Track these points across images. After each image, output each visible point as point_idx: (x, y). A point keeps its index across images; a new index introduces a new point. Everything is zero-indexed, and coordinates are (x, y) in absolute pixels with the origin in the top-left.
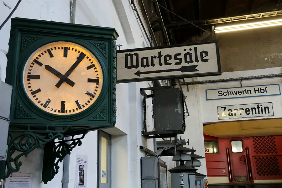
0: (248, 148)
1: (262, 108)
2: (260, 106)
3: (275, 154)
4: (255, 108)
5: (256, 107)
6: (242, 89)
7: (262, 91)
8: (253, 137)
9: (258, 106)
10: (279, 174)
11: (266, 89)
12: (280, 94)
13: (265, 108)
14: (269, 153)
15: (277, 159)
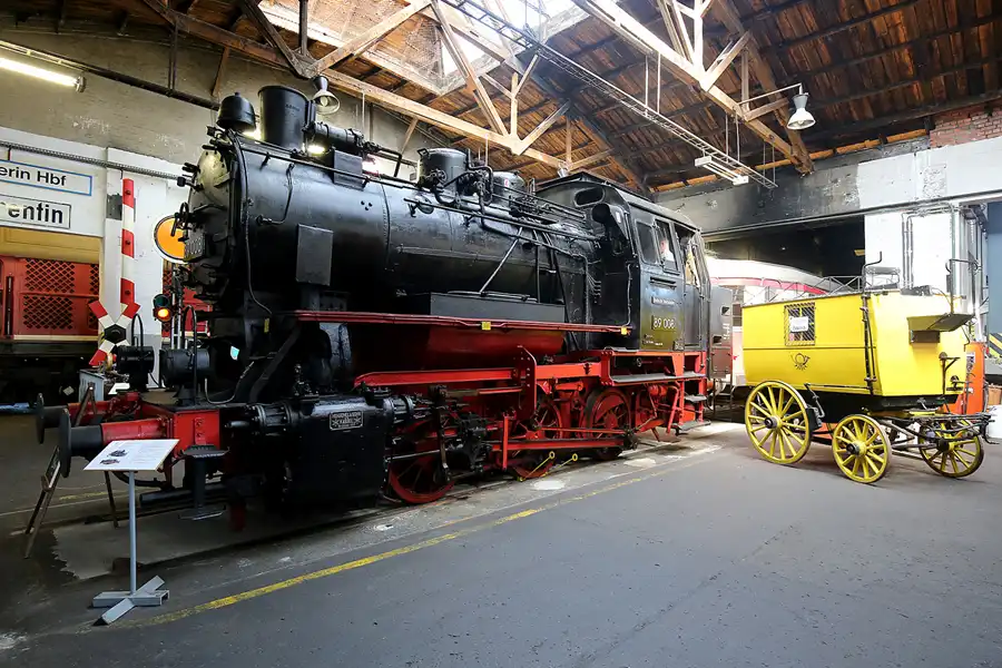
0: (13, 279)
1: (47, 210)
2: (43, 206)
3: (68, 293)
4: (31, 208)
5: (35, 206)
6: (8, 166)
7: (55, 181)
8: (28, 259)
9: (40, 205)
10: (70, 327)
11: (63, 178)
12: (90, 195)
13: (54, 212)
14: (56, 290)
15: (70, 303)
